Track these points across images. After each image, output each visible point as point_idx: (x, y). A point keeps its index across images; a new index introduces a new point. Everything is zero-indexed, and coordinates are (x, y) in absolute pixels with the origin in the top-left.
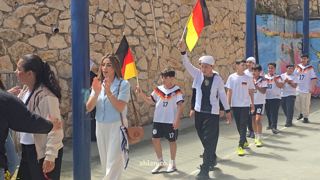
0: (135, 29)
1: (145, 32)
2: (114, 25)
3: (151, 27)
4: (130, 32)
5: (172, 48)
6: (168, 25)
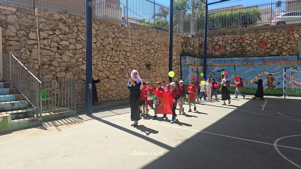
0: (123, 62)
1: (128, 63)
2: (114, 61)
3: (131, 62)
4: (121, 63)
5: (140, 70)
6: (138, 61)
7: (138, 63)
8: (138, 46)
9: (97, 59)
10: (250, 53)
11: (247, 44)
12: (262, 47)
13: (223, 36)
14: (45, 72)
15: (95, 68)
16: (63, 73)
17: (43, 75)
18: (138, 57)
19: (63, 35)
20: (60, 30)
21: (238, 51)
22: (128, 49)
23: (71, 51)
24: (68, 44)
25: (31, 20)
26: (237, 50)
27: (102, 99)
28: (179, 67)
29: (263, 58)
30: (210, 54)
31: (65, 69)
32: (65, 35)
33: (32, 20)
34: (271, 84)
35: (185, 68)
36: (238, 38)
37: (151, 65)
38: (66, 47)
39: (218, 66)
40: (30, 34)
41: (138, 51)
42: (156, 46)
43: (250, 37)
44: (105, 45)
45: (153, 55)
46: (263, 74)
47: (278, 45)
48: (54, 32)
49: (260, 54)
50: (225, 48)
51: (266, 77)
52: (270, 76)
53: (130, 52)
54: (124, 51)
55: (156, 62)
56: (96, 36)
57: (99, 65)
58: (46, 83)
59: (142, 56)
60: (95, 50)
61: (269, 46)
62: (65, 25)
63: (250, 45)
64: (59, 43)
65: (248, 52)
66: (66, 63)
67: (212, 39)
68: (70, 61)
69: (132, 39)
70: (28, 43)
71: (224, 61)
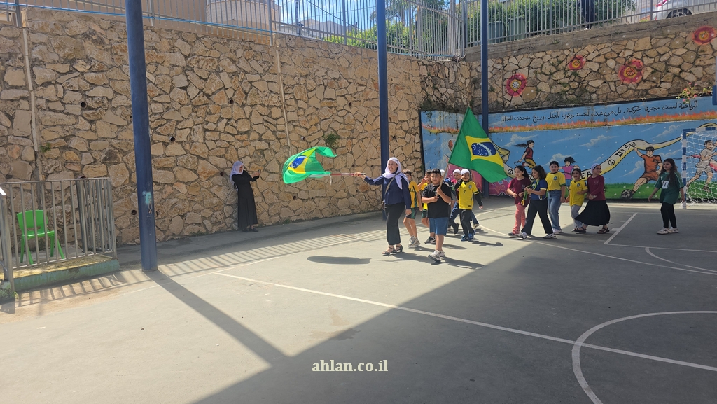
0: (263, 134)
1: (276, 135)
2: (238, 131)
3: (283, 131)
4: (257, 136)
6: (304, 128)
7: (302, 134)
8: (300, 90)
9: (191, 128)
10: (598, 95)
11: (592, 71)
12: (630, 77)
13: (530, 56)
14: (52, 166)
15: (186, 150)
16: (101, 168)
17: (47, 175)
18: (302, 118)
19: (95, 72)
20: (88, 60)
21: (568, 91)
22: (275, 100)
23: (119, 111)
24: (111, 95)
25: (10, 38)
26: (567, 88)
27: (207, 227)
28: (418, 139)
29: (631, 105)
30: (498, 103)
31: (104, 156)
32: (102, 71)
33: (13, 38)
34: (653, 173)
35: (431, 141)
36: (568, 57)
37: (339, 137)
38: (106, 101)
39: (519, 133)
40: (7, 75)
41: (301, 104)
42: (352, 89)
43: (597, 53)
44: (210, 93)
45: (344, 113)
46: (631, 148)
47: (670, 70)
48: (72, 66)
49: (625, 96)
50: (535, 85)
51: (640, 154)
52: (650, 153)
53: (280, 107)
54: (262, 105)
55: (352, 130)
56: (187, 72)
57: (197, 144)
58: (57, 194)
59: (314, 116)
60: (184, 105)
61: (649, 73)
62: (101, 47)
63: (598, 73)
64: (87, 93)
65: (595, 92)
66: (106, 142)
67: (502, 63)
68: (117, 137)
69: (285, 75)
70: (3, 97)
71: (532, 119)
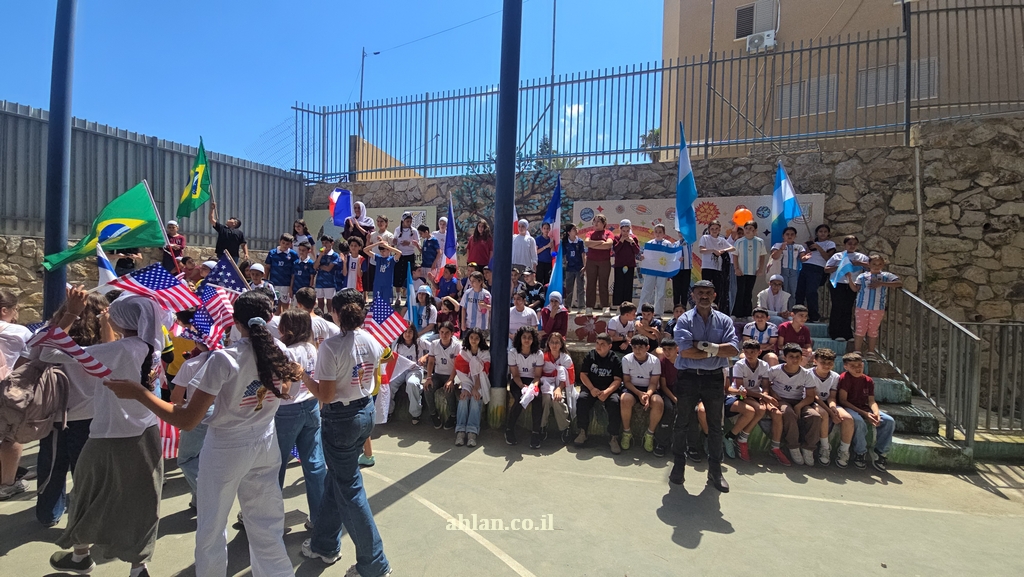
14: (938, 300)
16: (1004, 306)
19: (1005, 185)
20: (996, 171)
25: (900, 160)
31: (1009, 290)
32: (1015, 183)
33: (903, 160)
40: (894, 199)
48: (972, 181)
62: (1013, 153)
64: (992, 212)
66: (1015, 273)
70: (887, 223)
